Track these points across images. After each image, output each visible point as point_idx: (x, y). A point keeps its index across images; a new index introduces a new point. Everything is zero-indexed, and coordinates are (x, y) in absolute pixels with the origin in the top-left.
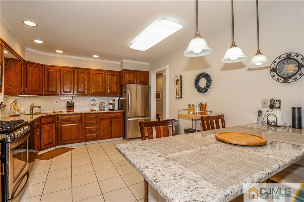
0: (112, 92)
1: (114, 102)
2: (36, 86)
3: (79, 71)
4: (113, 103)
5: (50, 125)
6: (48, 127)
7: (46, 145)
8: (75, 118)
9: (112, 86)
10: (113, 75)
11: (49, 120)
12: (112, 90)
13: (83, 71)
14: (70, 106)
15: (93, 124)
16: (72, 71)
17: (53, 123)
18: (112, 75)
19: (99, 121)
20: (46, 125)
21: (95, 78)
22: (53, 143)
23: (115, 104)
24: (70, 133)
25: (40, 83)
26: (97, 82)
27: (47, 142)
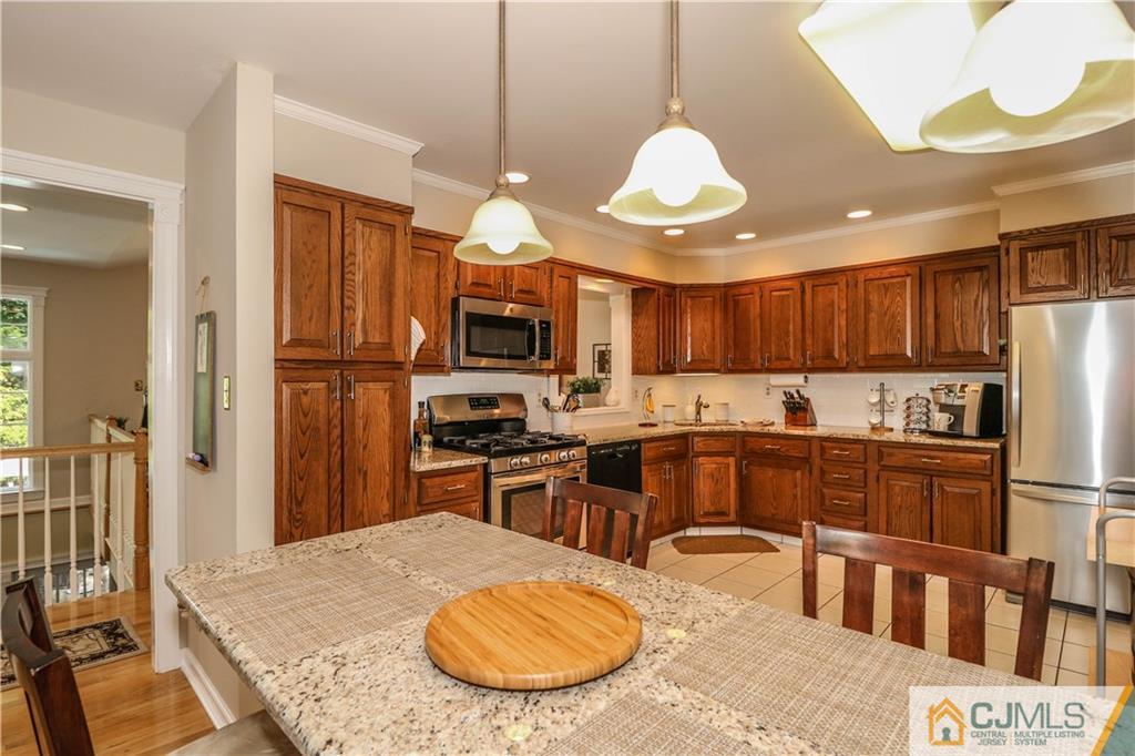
0: (958, 351)
1: (963, 397)
2: (704, 348)
3: (816, 283)
4: (958, 402)
5: (719, 459)
6: (714, 466)
7: (707, 514)
8: (787, 450)
9: (957, 324)
10: (965, 270)
11: (715, 445)
12: (959, 339)
13: (829, 280)
14: (797, 409)
15: (848, 482)
16: (795, 288)
17: (728, 456)
18: (955, 271)
19: (875, 474)
20: (708, 459)
21: (874, 299)
22: (728, 515)
23: (963, 407)
24: (775, 498)
25: (714, 339)
26: (886, 314)
27: (707, 506)
